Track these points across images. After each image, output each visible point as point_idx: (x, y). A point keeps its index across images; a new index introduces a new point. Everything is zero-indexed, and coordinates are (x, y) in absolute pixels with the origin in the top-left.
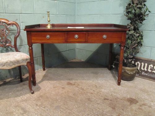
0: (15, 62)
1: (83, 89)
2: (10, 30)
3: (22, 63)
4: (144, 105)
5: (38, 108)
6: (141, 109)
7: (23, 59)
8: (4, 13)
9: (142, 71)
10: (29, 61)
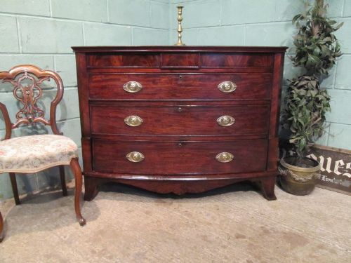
0: (45, 159)
1: (190, 215)
2: (42, 89)
3: (60, 160)
4: (321, 247)
5: (97, 258)
6: (314, 257)
7: (62, 153)
8: (19, 53)
9: (322, 173)
10: (74, 156)
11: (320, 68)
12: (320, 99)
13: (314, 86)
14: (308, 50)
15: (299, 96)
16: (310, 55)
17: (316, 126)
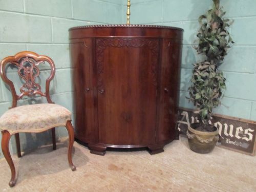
0: (49, 122)
1: (138, 179)
3: (59, 122)
7: (61, 117)
9: (226, 137)
10: (69, 119)
11: (218, 56)
12: (218, 79)
13: (214, 69)
14: (209, 41)
15: (202, 78)
16: (211, 46)
17: (215, 100)
